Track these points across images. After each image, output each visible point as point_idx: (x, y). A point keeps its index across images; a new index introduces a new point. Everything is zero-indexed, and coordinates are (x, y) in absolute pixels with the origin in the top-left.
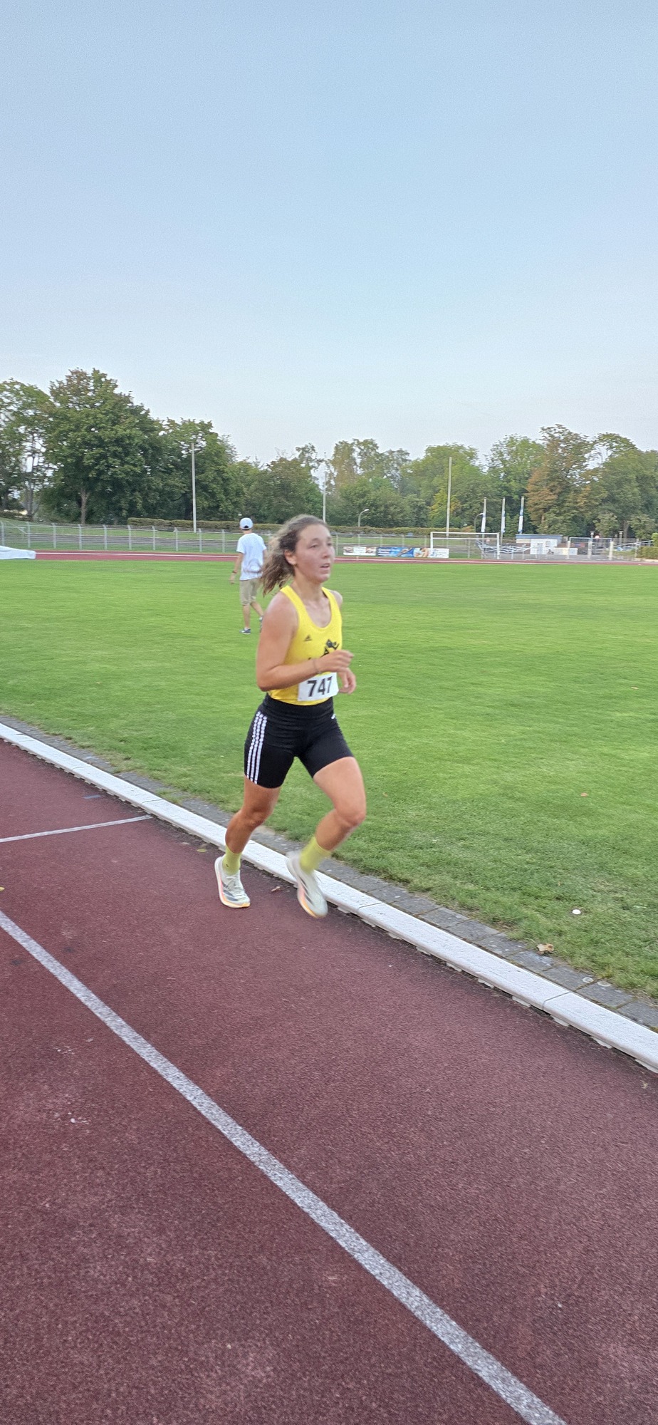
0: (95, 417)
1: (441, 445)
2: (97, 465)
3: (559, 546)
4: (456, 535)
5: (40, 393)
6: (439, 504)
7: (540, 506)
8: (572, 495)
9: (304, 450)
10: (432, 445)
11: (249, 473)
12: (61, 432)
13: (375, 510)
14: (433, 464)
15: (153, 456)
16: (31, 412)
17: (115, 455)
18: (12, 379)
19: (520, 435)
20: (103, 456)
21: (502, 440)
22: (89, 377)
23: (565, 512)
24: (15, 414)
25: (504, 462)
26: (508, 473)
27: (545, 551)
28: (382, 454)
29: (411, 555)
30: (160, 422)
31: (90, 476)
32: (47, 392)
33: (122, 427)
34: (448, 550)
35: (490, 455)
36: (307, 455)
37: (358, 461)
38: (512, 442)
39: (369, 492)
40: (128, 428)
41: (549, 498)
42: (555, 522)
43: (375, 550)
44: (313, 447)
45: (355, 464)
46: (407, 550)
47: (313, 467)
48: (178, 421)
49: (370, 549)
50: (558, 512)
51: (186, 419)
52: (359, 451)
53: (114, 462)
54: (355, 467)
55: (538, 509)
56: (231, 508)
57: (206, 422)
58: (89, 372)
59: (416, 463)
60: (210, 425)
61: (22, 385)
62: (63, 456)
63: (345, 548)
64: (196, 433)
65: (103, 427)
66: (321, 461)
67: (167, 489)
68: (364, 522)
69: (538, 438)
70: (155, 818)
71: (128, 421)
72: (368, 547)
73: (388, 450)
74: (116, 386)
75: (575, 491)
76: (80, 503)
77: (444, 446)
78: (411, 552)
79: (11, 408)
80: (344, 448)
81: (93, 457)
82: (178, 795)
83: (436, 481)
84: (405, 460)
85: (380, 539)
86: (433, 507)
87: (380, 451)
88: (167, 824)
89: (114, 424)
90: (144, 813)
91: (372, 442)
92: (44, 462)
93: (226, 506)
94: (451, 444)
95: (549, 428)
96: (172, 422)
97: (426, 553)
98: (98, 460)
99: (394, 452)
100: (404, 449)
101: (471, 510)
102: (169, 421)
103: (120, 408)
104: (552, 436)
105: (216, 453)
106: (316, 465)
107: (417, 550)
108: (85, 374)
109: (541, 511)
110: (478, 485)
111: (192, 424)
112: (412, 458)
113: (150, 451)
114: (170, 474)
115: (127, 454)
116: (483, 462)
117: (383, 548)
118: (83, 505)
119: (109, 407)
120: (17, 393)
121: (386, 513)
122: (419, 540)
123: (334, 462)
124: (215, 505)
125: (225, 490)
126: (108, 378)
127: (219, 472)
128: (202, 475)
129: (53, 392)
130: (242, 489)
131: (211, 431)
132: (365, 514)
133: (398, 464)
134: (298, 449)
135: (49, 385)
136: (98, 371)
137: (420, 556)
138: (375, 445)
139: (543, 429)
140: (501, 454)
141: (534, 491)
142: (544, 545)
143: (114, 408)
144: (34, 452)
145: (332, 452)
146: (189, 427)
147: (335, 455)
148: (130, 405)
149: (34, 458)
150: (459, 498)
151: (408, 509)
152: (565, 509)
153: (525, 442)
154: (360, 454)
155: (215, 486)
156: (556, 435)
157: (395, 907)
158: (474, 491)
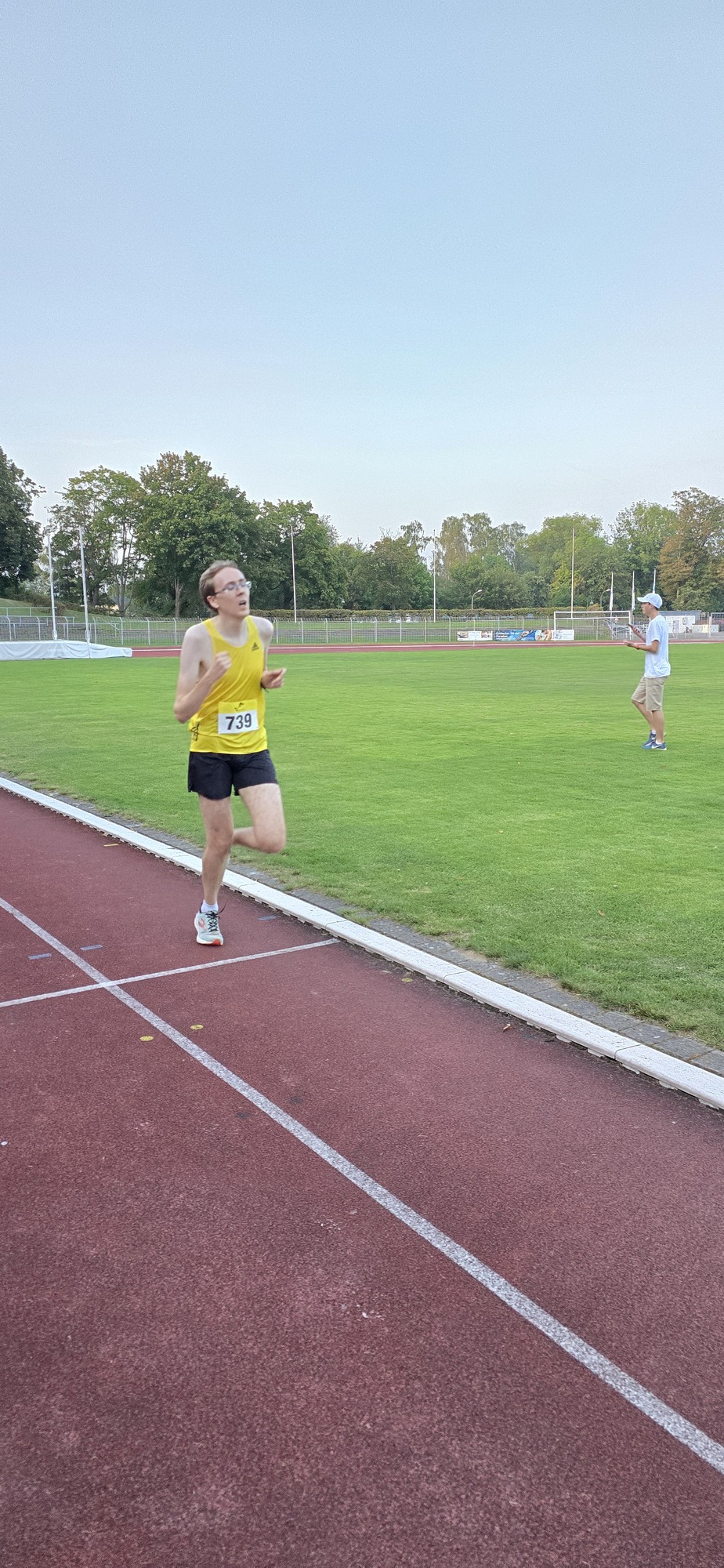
0: (188, 503)
1: (561, 516)
2: (190, 554)
3: (697, 623)
4: (581, 614)
5: (130, 481)
6: (560, 581)
7: (675, 579)
8: (710, 565)
9: (409, 529)
10: (551, 517)
11: (351, 555)
12: (153, 521)
13: (489, 591)
14: (552, 537)
15: (250, 542)
16: (121, 501)
17: (210, 542)
18: (101, 467)
19: (649, 500)
20: (198, 545)
21: (629, 508)
22: (182, 461)
23: (703, 584)
24: (104, 503)
25: (631, 531)
26: (636, 544)
27: (682, 629)
28: (495, 529)
29: (533, 638)
30: (257, 505)
31: (184, 566)
32: (138, 479)
33: (217, 512)
34: (572, 632)
35: (616, 525)
36: (413, 534)
37: (469, 538)
38: (639, 509)
39: (482, 571)
40: (223, 512)
41: (684, 569)
42: (692, 596)
43: (491, 634)
44: (419, 524)
45: (466, 541)
46: (528, 632)
47: (419, 546)
48: (276, 503)
49: (486, 633)
50: (695, 585)
51: (284, 500)
52: (470, 526)
53: (209, 550)
54: (465, 544)
55: (673, 583)
56: (333, 594)
57: (305, 503)
58: (182, 455)
59: (534, 537)
60: (309, 506)
61: (112, 473)
62: (156, 546)
63: (459, 633)
64: (294, 515)
65: (197, 513)
66: (429, 540)
67: (266, 577)
68: (477, 604)
69: (671, 504)
70: (343, 941)
71: (223, 505)
72: (483, 631)
73: (501, 524)
74: (210, 469)
75: (714, 561)
76: (173, 596)
77: (563, 517)
78: (532, 635)
79: (101, 497)
80: (453, 524)
81: (186, 545)
82: (363, 915)
83: (555, 556)
84: (521, 535)
85: (497, 622)
86: (553, 585)
87: (493, 526)
88: (358, 949)
89: (208, 509)
90: (329, 936)
91: (484, 516)
92: (135, 553)
93: (328, 592)
94: (572, 515)
95: (682, 492)
96: (268, 505)
97: (549, 635)
98: (191, 548)
99: (508, 526)
100: (519, 523)
101: (596, 587)
102: (265, 503)
103: (215, 492)
104: (686, 501)
105: (317, 535)
106: (424, 544)
107: (538, 633)
108: (178, 457)
109: (675, 585)
110: (603, 558)
111: (289, 505)
112: (529, 531)
113: (247, 537)
114: (268, 561)
115: (223, 540)
116: (608, 532)
117: (501, 632)
118: (177, 597)
119: (202, 491)
120: (107, 481)
121: (501, 593)
122: (540, 622)
123: (442, 541)
124: (316, 592)
125: (326, 575)
126: (201, 461)
127: (320, 556)
128: (303, 561)
129: (143, 478)
130: (345, 573)
131: (310, 512)
132: (478, 595)
133: (513, 539)
134: (403, 528)
135: (140, 471)
136: (191, 454)
137: (543, 639)
138: (488, 520)
139: (675, 494)
140: (628, 523)
141: (666, 563)
142: (681, 623)
143: (208, 492)
144: (125, 543)
145: (440, 529)
146: (287, 507)
147: (443, 532)
148: (224, 488)
149: (125, 550)
150: (583, 574)
151: (526, 588)
152: (704, 581)
153: (655, 509)
154: (471, 530)
155: (315, 571)
156: (691, 500)
157: (658, 1049)
158: (598, 566)
